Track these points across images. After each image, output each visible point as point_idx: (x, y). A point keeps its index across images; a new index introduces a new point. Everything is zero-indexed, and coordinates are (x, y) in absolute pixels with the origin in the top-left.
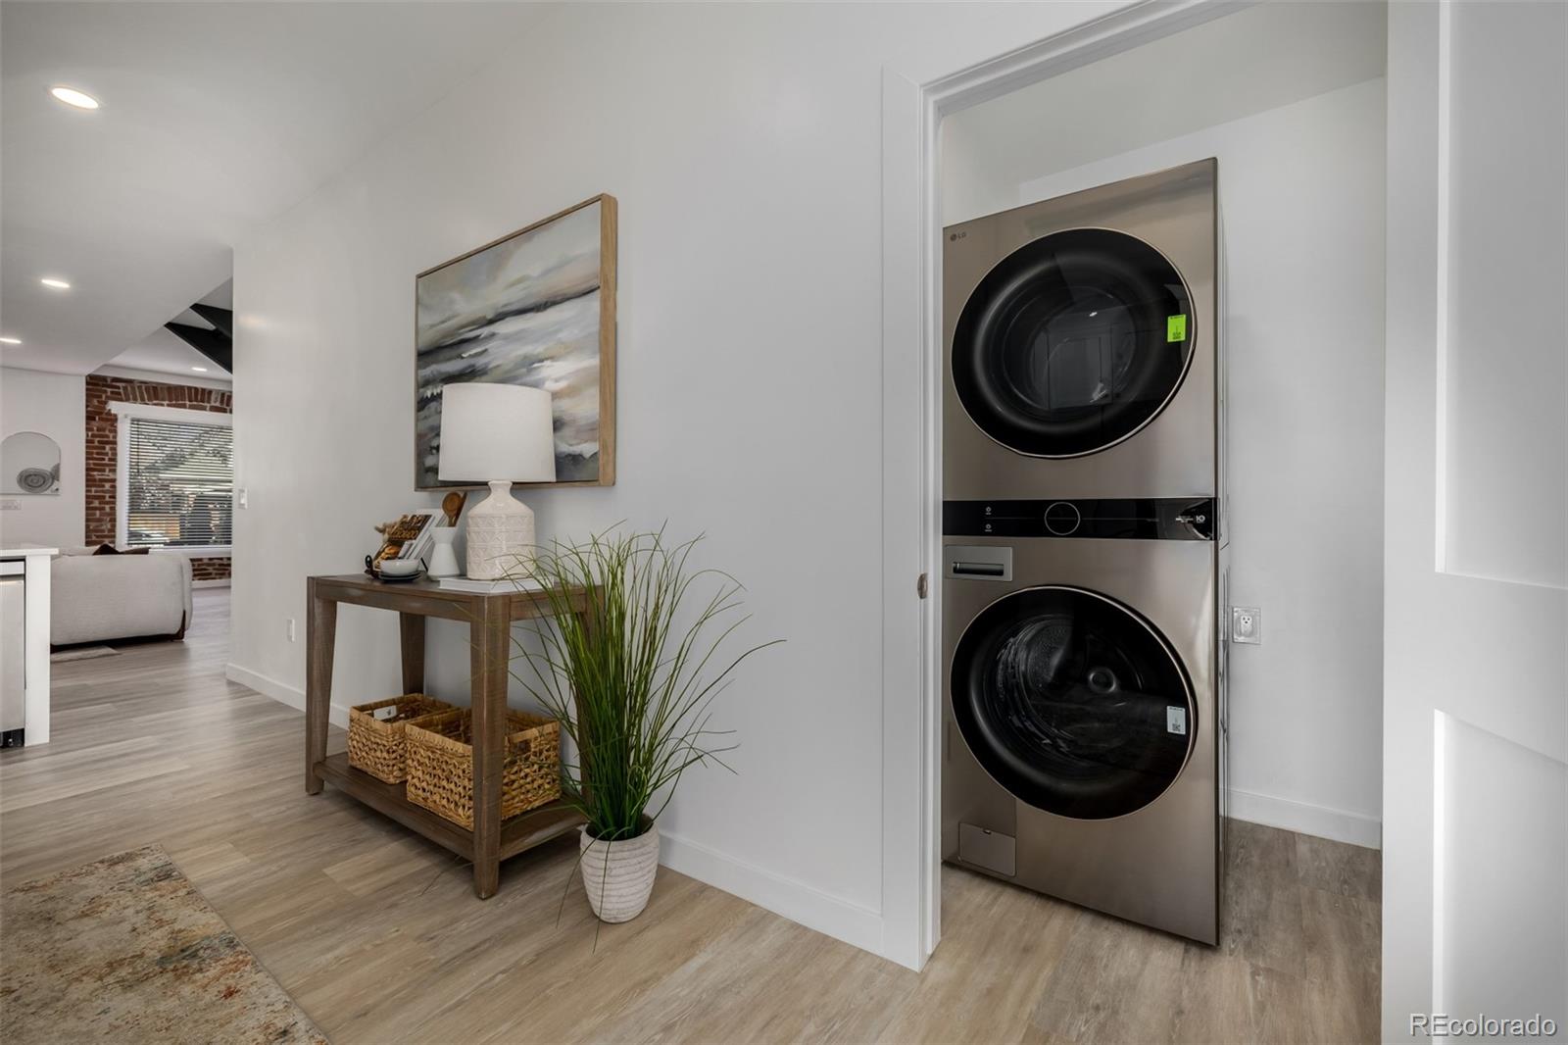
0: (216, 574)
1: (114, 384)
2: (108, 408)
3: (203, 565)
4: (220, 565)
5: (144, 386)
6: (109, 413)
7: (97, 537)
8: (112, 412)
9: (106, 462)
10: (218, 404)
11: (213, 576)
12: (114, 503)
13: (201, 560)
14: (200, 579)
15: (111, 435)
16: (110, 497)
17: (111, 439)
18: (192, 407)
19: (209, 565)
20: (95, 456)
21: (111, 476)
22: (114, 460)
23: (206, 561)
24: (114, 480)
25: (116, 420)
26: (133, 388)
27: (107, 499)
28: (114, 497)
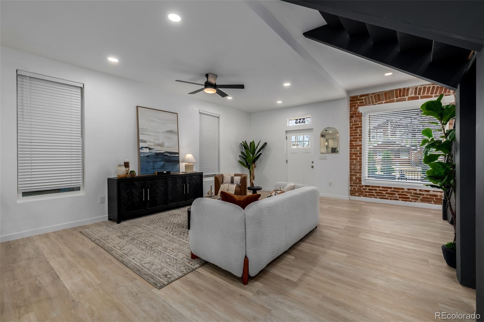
0: (412, 199)
1: (361, 98)
2: (358, 111)
3: (404, 192)
4: (414, 194)
5: (373, 95)
6: (359, 113)
7: (355, 172)
8: (360, 112)
9: (358, 136)
10: (413, 95)
11: (410, 200)
12: (361, 156)
13: (403, 189)
14: (402, 200)
15: (360, 123)
16: (359, 153)
17: (360, 125)
18: (397, 101)
19: (407, 192)
20: (353, 134)
21: (360, 144)
22: (361, 135)
23: (406, 190)
24: (361, 145)
25: (361, 116)
26: (369, 98)
27: (358, 154)
28: (361, 153)
